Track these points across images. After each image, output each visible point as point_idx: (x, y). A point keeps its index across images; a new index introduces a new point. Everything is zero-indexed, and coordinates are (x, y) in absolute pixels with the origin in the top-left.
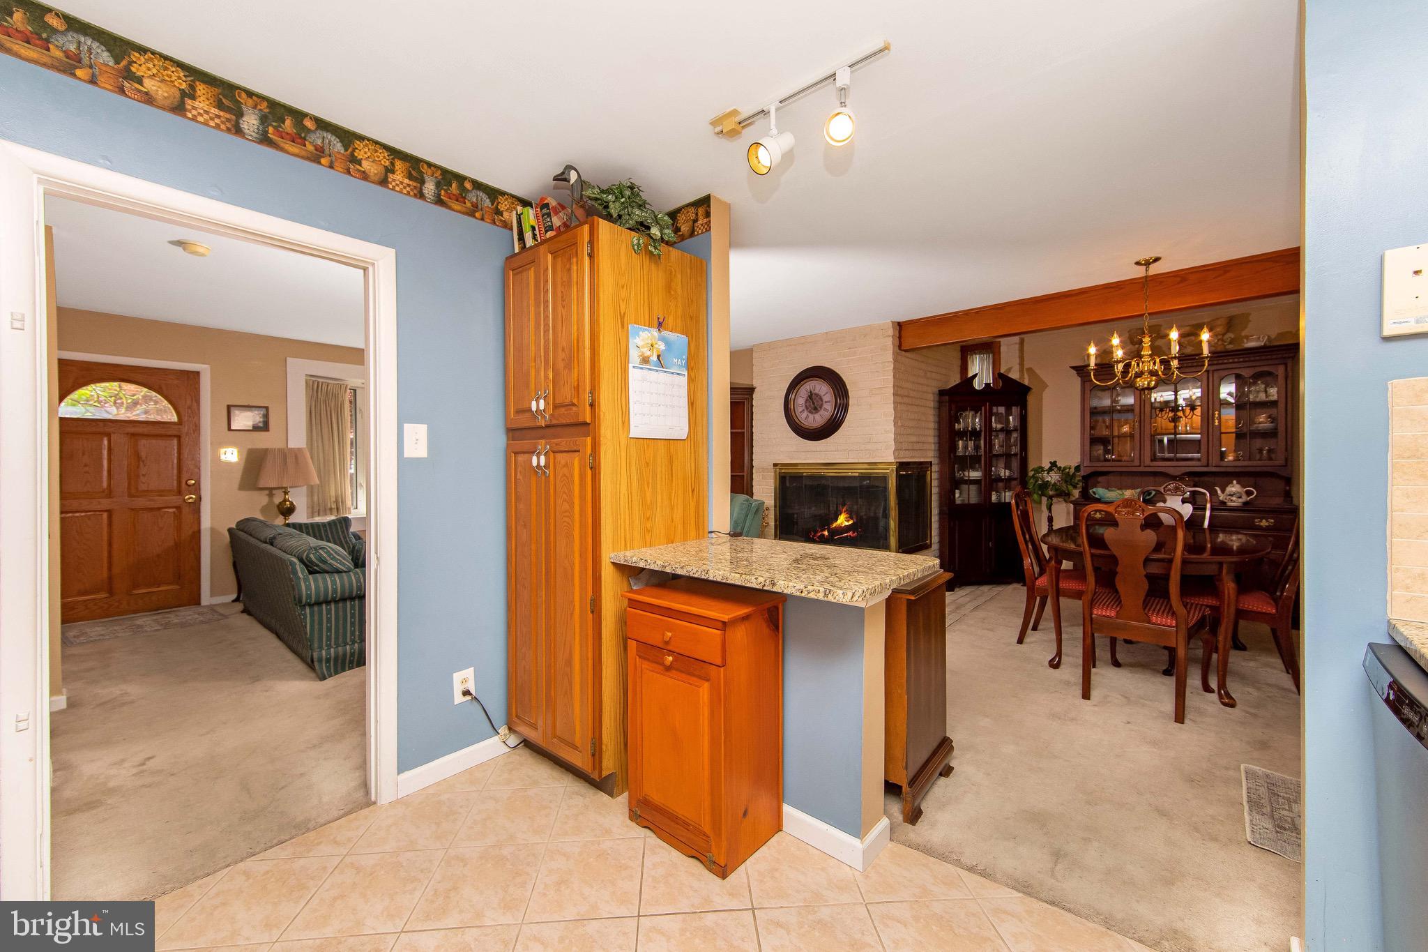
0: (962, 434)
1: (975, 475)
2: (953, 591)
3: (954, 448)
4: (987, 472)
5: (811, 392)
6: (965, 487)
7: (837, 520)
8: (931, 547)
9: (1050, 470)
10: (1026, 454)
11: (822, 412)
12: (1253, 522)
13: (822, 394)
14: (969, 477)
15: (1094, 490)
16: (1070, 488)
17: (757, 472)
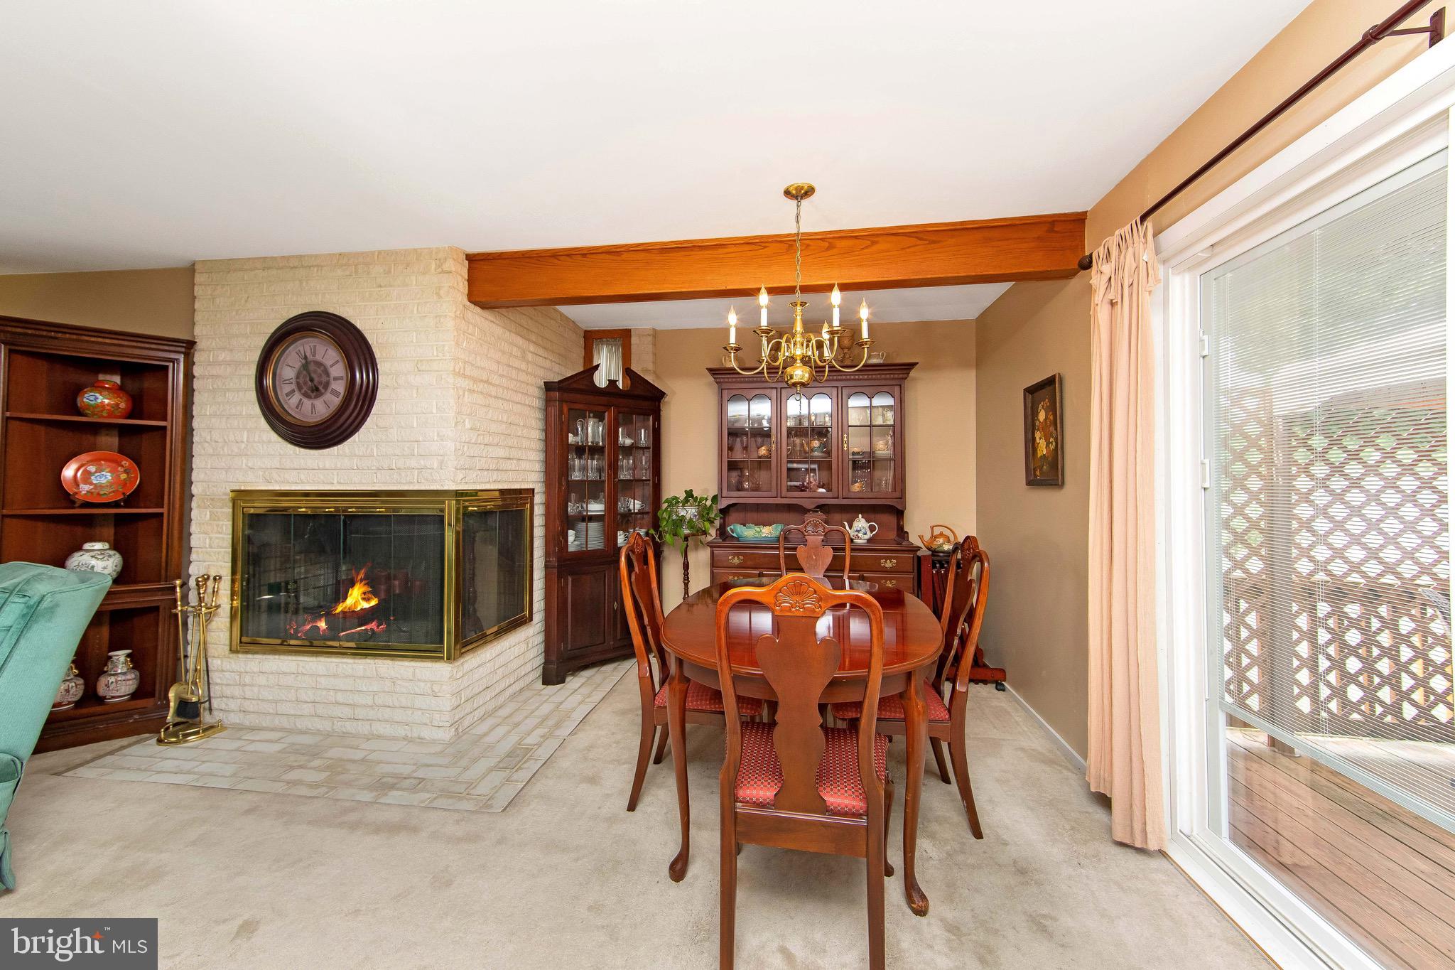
0: (580, 450)
1: (596, 508)
2: (563, 682)
3: (565, 469)
4: (612, 505)
5: (306, 358)
6: (582, 526)
7: (345, 598)
8: (531, 619)
9: (686, 501)
10: (659, 480)
11: (328, 396)
12: (880, 563)
13: (328, 363)
14: (587, 511)
15: (732, 527)
16: (707, 524)
17: (199, 507)
